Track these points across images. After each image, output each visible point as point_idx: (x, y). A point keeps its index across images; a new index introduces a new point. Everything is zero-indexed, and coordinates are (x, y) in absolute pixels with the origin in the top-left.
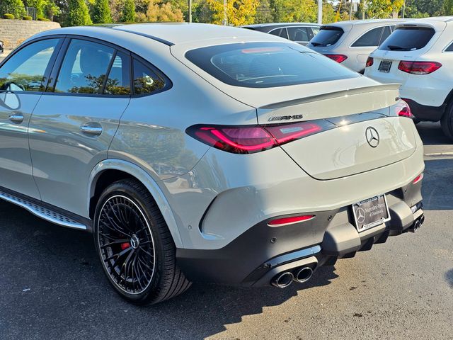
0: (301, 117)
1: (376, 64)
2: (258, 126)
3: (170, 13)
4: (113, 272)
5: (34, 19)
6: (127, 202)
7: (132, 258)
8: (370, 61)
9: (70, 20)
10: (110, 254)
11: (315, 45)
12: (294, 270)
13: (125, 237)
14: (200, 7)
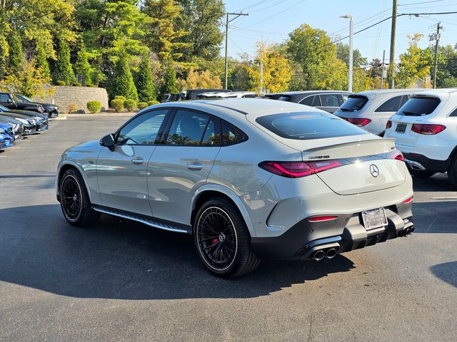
0: (329, 157)
1: (394, 126)
2: (302, 162)
3: (209, 79)
4: (207, 258)
5: (83, 85)
6: (219, 211)
7: (220, 248)
8: (389, 124)
9: (116, 86)
10: (205, 246)
11: (344, 110)
12: (325, 250)
13: (216, 235)
14: (236, 72)
